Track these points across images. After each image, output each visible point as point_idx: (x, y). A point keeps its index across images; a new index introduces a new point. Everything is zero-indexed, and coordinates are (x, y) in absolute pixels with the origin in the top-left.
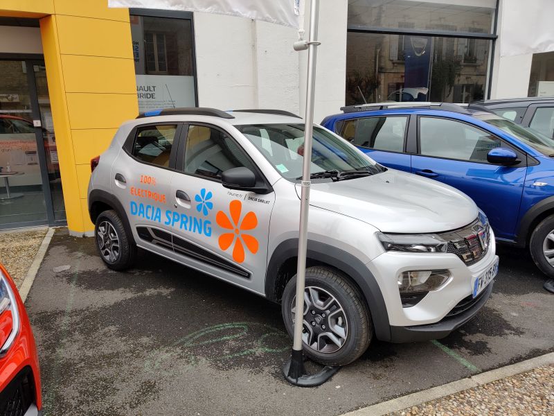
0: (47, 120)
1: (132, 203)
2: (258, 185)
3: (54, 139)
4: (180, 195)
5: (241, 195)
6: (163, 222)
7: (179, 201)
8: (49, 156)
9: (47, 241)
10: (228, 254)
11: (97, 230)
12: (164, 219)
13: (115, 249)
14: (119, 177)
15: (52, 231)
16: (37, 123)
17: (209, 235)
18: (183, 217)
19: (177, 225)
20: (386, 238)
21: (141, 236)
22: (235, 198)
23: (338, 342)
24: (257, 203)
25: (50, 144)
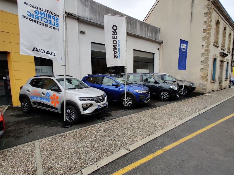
0: (7, 77)
1: (31, 96)
2: (59, 90)
3: (9, 82)
4: (43, 93)
5: (55, 93)
6: (39, 100)
7: (42, 95)
8: (8, 87)
9: (6, 109)
10: (53, 105)
11: (21, 104)
12: (39, 99)
13: (27, 108)
14: (28, 91)
15: (7, 106)
16: (4, 78)
17: (49, 101)
18: (43, 98)
19: (42, 100)
20: (80, 99)
21: (33, 104)
22: (54, 93)
23: (73, 119)
24: (58, 94)
25: (8, 83)
